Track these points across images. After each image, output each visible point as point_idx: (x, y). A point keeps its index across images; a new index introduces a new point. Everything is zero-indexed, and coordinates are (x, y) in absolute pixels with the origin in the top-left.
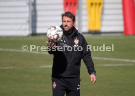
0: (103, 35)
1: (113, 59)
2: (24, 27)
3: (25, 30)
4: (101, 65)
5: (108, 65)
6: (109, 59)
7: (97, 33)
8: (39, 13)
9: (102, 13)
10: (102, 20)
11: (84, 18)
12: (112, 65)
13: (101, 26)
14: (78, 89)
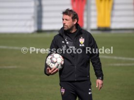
0: (113, 32)
1: (124, 58)
2: (29, 23)
3: (30, 26)
4: (111, 65)
5: (118, 65)
6: (120, 58)
7: (106, 30)
8: (45, 8)
9: (113, 9)
10: (112, 16)
11: (93, 13)
12: (122, 65)
13: (111, 22)
14: (89, 93)
